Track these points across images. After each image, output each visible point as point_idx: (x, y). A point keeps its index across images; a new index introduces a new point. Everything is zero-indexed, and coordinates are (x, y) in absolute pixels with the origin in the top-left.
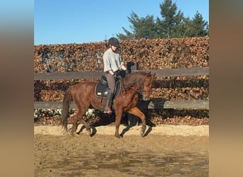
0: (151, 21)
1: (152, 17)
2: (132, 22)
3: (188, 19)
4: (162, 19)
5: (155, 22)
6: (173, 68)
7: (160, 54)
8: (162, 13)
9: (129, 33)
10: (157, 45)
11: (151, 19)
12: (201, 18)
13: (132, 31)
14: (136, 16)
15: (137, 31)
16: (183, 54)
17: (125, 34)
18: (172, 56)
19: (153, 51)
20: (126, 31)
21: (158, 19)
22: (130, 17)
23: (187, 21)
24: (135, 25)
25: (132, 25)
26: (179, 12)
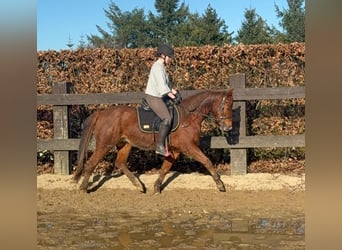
0: (140, 17)
1: (142, 12)
2: (111, 17)
3: (197, 15)
4: (157, 14)
5: (147, 19)
6: (123, 91)
7: (105, 71)
8: (156, 6)
9: (106, 35)
10: (100, 57)
11: (140, 14)
12: (215, 15)
13: (111, 32)
14: (117, 9)
15: (119, 33)
16: (136, 72)
17: (101, 36)
18: (121, 75)
19: (94, 66)
20: (102, 31)
21: (151, 14)
22: (108, 10)
23: (194, 18)
24: (116, 23)
25: (112, 22)
26: (183, 4)
